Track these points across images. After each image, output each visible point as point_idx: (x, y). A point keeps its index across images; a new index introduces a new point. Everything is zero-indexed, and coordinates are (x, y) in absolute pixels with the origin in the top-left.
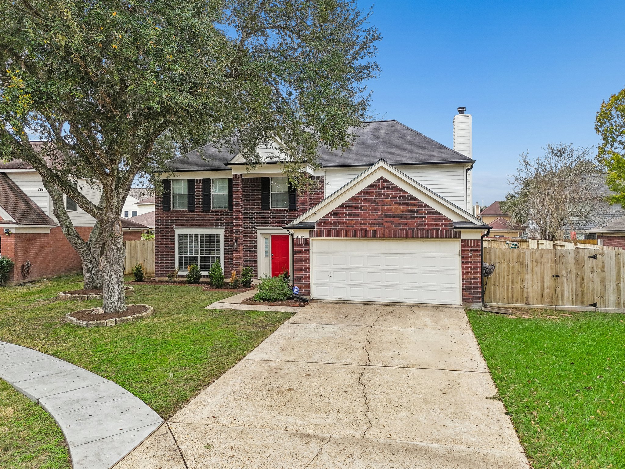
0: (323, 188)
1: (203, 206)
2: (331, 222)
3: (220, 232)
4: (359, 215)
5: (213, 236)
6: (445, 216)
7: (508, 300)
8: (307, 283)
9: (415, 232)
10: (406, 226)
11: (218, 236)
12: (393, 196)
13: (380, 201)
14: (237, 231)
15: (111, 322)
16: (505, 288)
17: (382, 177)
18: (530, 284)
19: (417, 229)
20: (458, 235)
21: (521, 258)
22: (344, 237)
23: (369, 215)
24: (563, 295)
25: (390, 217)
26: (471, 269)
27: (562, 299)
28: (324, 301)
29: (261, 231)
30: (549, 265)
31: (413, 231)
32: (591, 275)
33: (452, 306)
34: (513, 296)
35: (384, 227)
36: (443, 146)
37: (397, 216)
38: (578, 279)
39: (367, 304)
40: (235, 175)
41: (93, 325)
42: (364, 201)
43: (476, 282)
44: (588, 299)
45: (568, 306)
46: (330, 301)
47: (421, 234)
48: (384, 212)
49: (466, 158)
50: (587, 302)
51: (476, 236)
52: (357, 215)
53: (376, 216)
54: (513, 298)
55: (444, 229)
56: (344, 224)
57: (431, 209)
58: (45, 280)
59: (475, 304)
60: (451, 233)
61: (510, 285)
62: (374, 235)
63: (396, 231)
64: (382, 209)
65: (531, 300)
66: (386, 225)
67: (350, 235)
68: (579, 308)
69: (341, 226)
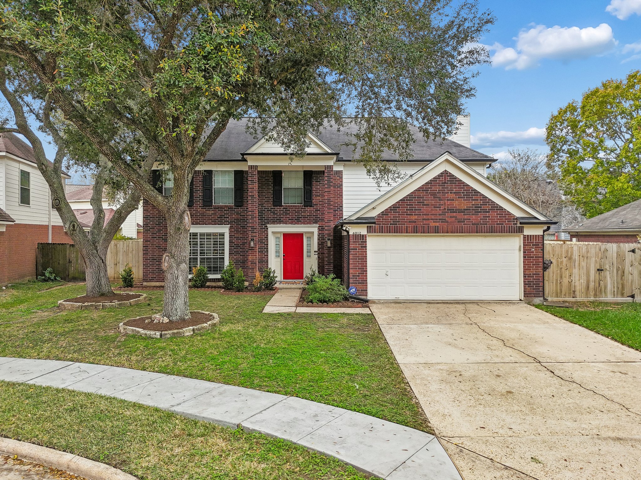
0: (342, 183)
1: (204, 201)
2: (391, 217)
3: (225, 230)
4: (421, 210)
5: (215, 234)
6: (508, 212)
7: (557, 295)
8: (364, 282)
9: (479, 227)
10: (470, 222)
11: (222, 235)
12: (456, 190)
13: (443, 195)
14: (253, 228)
15: (188, 331)
16: (554, 283)
17: (446, 171)
18: (577, 278)
19: (481, 224)
20: (521, 230)
21: (570, 253)
22: (404, 233)
23: (431, 210)
24: (606, 287)
25: (454, 212)
26: (533, 265)
27: (605, 292)
28: (383, 301)
29: (272, 229)
30: (593, 259)
31: (477, 227)
32: (630, 268)
33: (513, 302)
34: (561, 290)
35: (447, 222)
36: (458, 144)
37: (460, 211)
38: (619, 272)
39: (429, 303)
40: (251, 167)
41: (168, 336)
42: (426, 195)
43: (537, 277)
44: (627, 292)
45: (610, 298)
46: (390, 301)
47: (484, 229)
48: (448, 207)
49: (486, 156)
50: (627, 294)
51: (537, 231)
52: (419, 210)
53: (438, 211)
54: (561, 292)
55: (508, 224)
56: (405, 219)
57: (495, 205)
58: (4, 288)
59: (537, 298)
60: (514, 228)
61: (559, 279)
62: (437, 231)
63: (460, 226)
64: (445, 204)
65: (577, 293)
66: (449, 220)
67: (412, 230)
68: (620, 299)
69: (401, 222)
